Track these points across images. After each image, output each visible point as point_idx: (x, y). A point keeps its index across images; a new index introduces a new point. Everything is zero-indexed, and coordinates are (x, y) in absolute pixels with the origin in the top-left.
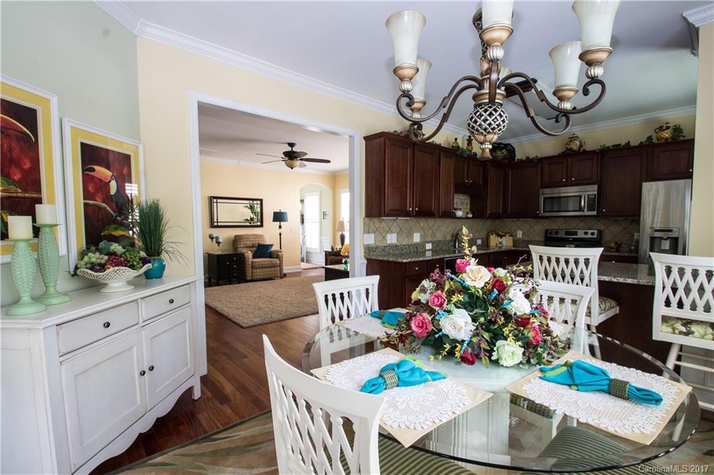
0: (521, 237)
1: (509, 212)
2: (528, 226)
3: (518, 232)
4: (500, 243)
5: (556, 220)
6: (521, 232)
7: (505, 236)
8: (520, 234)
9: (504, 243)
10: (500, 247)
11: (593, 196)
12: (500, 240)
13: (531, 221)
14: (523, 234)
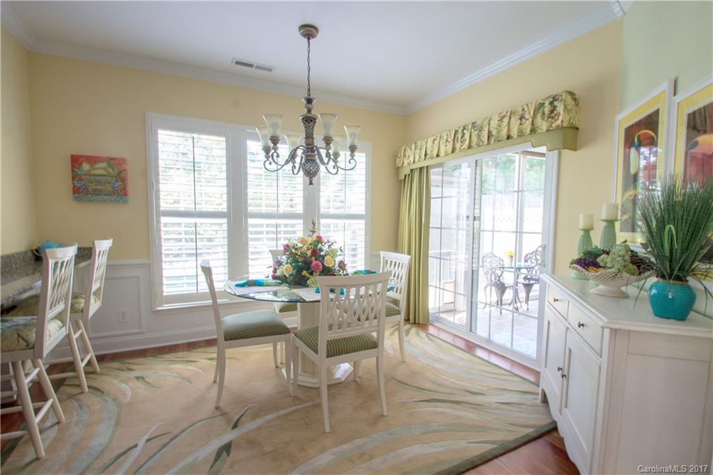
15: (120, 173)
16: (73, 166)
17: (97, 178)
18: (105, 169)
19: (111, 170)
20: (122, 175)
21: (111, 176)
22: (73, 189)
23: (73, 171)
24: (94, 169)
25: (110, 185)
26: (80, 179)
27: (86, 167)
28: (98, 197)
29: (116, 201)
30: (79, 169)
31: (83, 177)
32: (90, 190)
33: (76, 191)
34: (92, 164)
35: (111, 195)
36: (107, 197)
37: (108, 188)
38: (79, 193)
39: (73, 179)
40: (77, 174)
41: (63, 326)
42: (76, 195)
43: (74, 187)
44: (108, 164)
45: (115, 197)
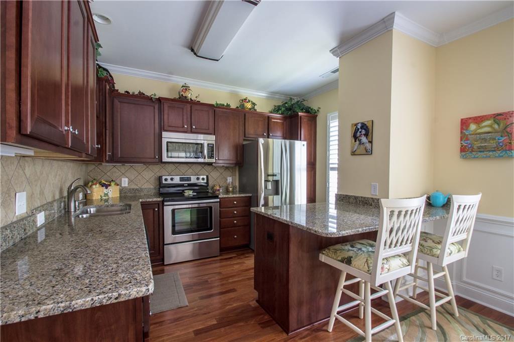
0: (127, 185)
1: (119, 156)
2: (135, 172)
3: (123, 179)
4: (106, 195)
5: (167, 165)
6: (127, 179)
7: (110, 185)
8: (125, 182)
9: (110, 195)
10: (106, 201)
11: (212, 145)
12: (105, 191)
13: (139, 167)
14: (130, 181)
15: (506, 128)
16: (462, 129)
17: (483, 136)
18: (491, 126)
19: (496, 126)
20: (508, 129)
21: (496, 132)
22: (461, 148)
23: (461, 132)
24: (481, 128)
25: (495, 142)
26: (467, 139)
27: (473, 127)
28: (482, 153)
29: (500, 157)
30: (467, 130)
31: (469, 136)
32: (475, 147)
33: (463, 149)
34: (479, 124)
35: (494, 151)
36: (491, 153)
37: (493, 144)
38: (465, 151)
39: (461, 140)
40: (465, 134)
41: (409, 265)
42: (463, 153)
43: (462, 146)
44: (494, 121)
45: (499, 152)
